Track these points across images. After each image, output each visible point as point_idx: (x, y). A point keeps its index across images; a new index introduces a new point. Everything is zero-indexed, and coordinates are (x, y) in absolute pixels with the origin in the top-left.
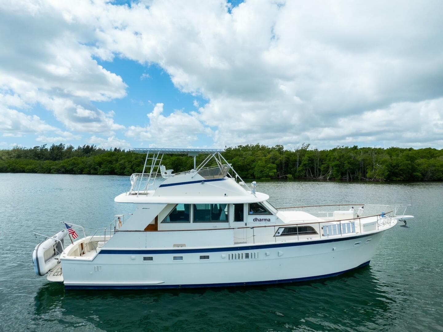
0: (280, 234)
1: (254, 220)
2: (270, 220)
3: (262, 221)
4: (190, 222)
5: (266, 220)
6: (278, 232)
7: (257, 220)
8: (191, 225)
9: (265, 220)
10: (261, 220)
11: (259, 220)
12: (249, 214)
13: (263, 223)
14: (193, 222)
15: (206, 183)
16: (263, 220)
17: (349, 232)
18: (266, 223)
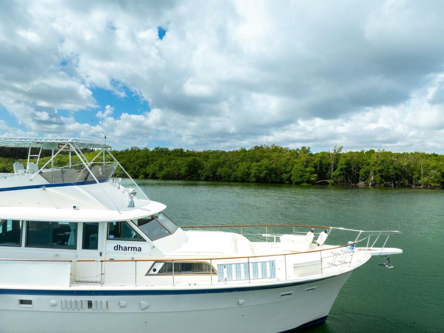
0: (156, 272)
1: (116, 248)
2: (141, 249)
3: (128, 250)
4: (21, 246)
5: (135, 249)
6: (153, 268)
7: (121, 248)
8: (23, 251)
9: (133, 249)
10: (126, 249)
11: (123, 248)
12: (107, 239)
13: (129, 255)
14: (25, 246)
15: (48, 189)
16: (130, 249)
17: (264, 276)
18: (134, 253)
